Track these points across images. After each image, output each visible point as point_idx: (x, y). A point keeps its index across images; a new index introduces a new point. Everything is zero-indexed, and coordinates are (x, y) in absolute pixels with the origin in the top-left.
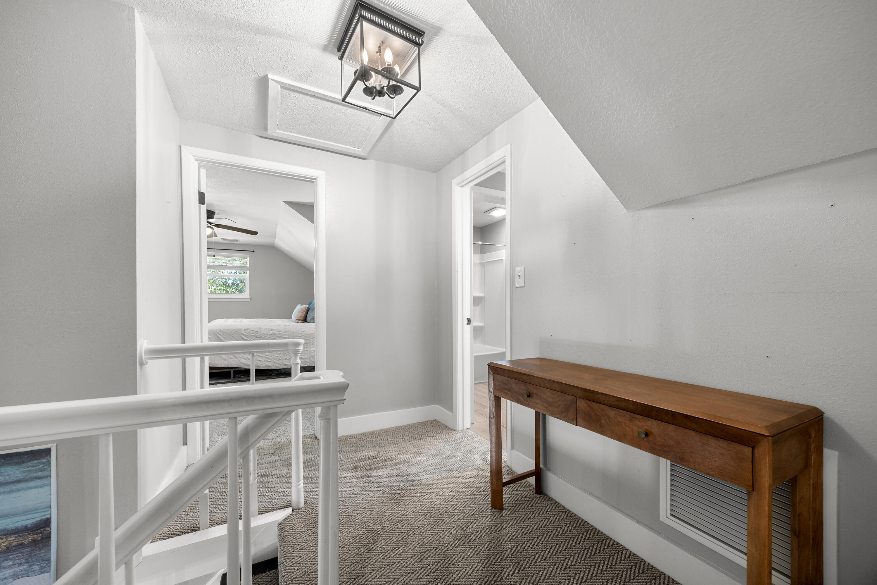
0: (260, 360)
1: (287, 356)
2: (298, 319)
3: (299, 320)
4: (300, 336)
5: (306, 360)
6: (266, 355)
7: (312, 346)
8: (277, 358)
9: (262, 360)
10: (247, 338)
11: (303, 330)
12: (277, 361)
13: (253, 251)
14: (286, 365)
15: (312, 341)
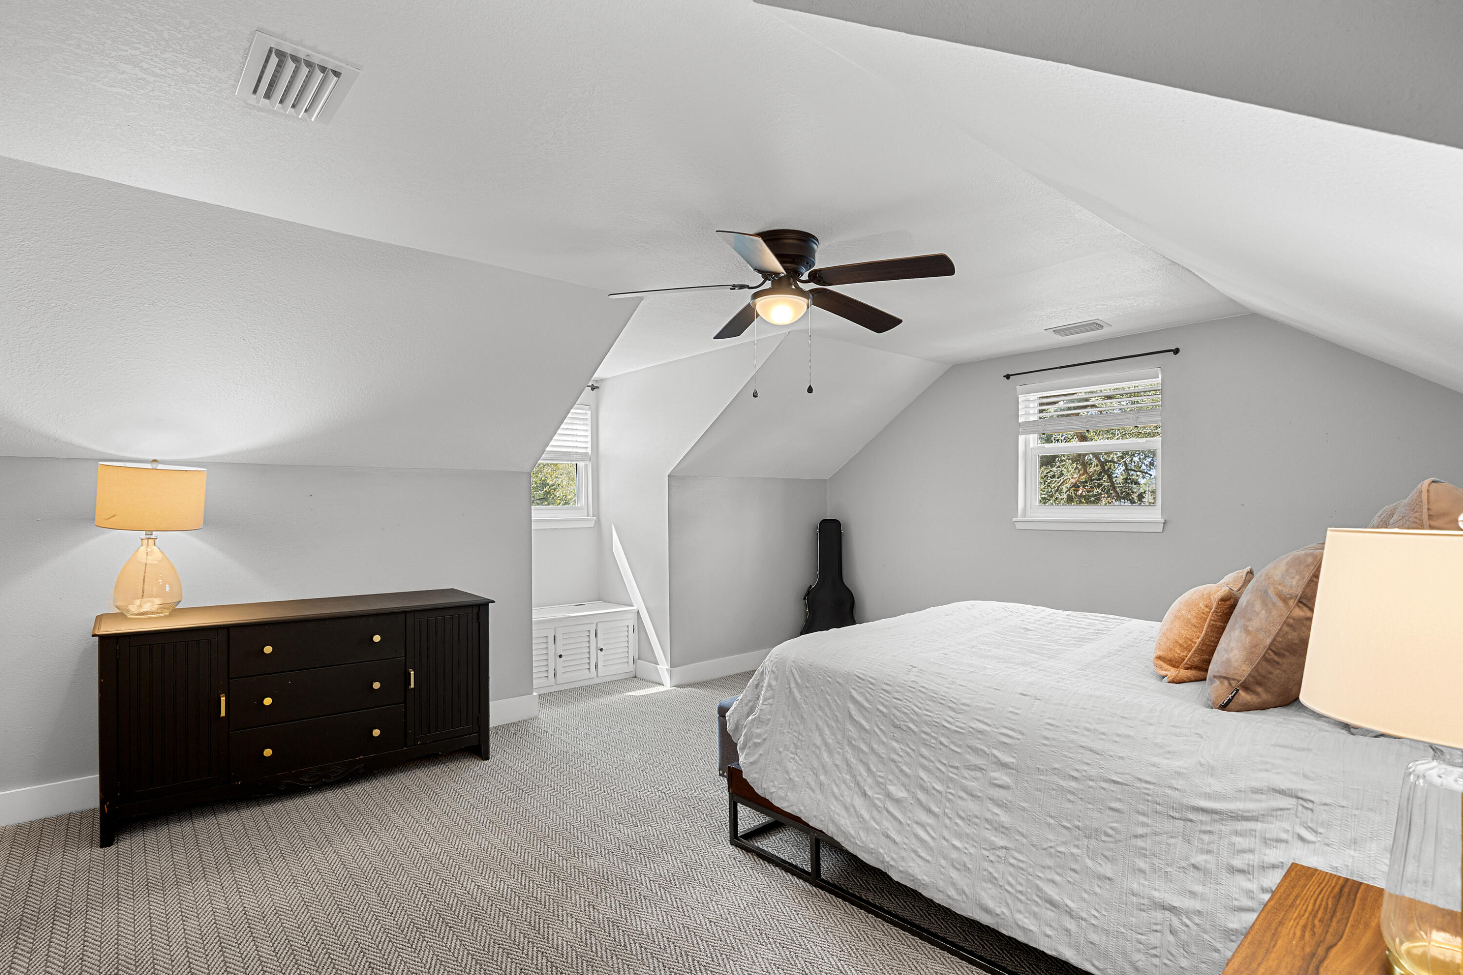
0: (893, 834)
1: (1001, 867)
2: (1170, 655)
3: (1174, 663)
4: (1075, 778)
5: (1094, 937)
6: (917, 823)
7: (1141, 864)
8: (954, 855)
9: (898, 839)
10: (865, 718)
11: (1097, 745)
12: (954, 874)
13: (1176, 351)
14: (987, 911)
15: (1140, 831)
